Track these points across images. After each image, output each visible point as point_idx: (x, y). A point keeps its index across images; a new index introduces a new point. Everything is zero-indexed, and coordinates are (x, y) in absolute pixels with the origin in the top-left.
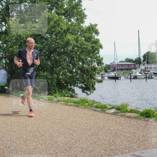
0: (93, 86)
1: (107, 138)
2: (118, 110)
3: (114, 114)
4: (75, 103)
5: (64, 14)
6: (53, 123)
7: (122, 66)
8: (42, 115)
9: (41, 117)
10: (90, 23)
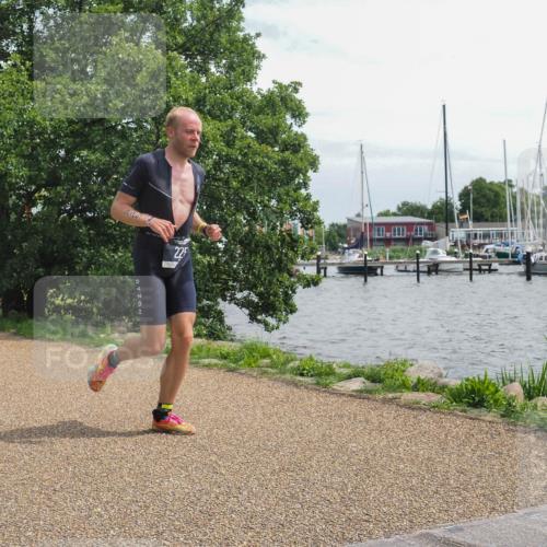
0: (287, 298)
1: (336, 479)
2: (373, 381)
3: (359, 395)
4: (225, 358)
5: (183, 49)
7: (388, 230)
8: (107, 402)
9: (105, 406)
10: (274, 82)
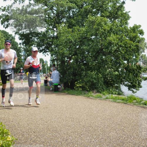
4: (123, 100)
6: (104, 119)
8: (93, 111)
